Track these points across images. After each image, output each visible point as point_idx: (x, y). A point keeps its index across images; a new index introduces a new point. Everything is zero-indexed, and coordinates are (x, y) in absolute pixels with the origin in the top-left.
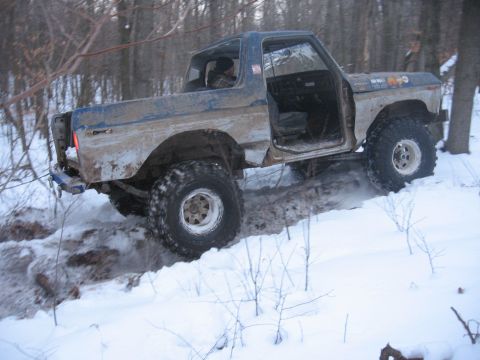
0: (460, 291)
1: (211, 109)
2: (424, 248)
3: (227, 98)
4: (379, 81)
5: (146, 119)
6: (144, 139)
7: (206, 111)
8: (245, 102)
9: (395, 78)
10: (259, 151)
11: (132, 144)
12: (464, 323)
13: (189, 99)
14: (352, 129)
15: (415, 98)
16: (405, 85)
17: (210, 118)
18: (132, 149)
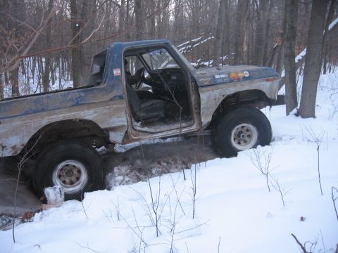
0: (302, 219)
1: (77, 104)
2: (278, 188)
3: (92, 95)
4: (222, 76)
5: (26, 113)
6: (25, 127)
7: (73, 106)
8: (106, 98)
9: (237, 73)
10: (119, 133)
11: (15, 132)
12: (301, 245)
13: (60, 97)
14: (199, 113)
15: (254, 88)
16: (245, 78)
17: (77, 111)
18: (16, 135)
